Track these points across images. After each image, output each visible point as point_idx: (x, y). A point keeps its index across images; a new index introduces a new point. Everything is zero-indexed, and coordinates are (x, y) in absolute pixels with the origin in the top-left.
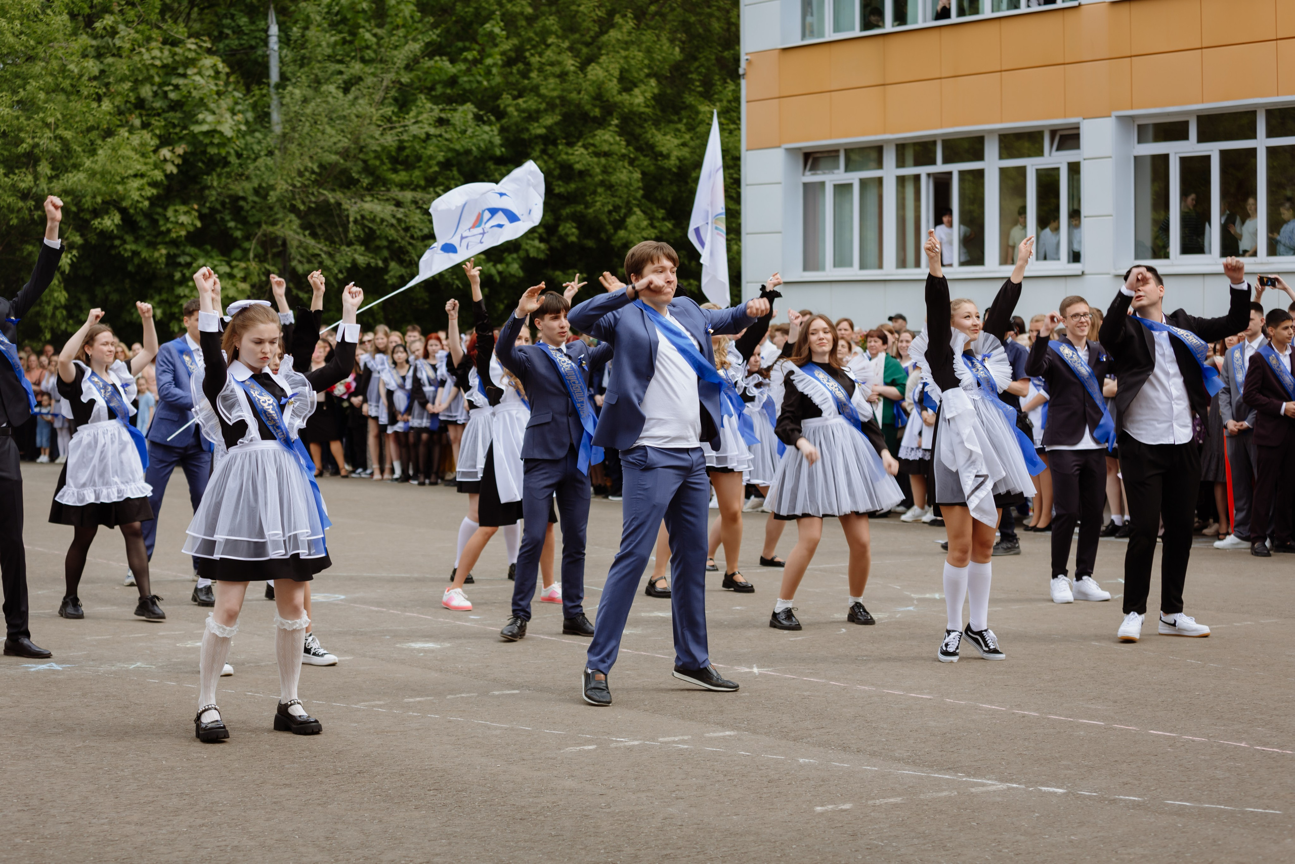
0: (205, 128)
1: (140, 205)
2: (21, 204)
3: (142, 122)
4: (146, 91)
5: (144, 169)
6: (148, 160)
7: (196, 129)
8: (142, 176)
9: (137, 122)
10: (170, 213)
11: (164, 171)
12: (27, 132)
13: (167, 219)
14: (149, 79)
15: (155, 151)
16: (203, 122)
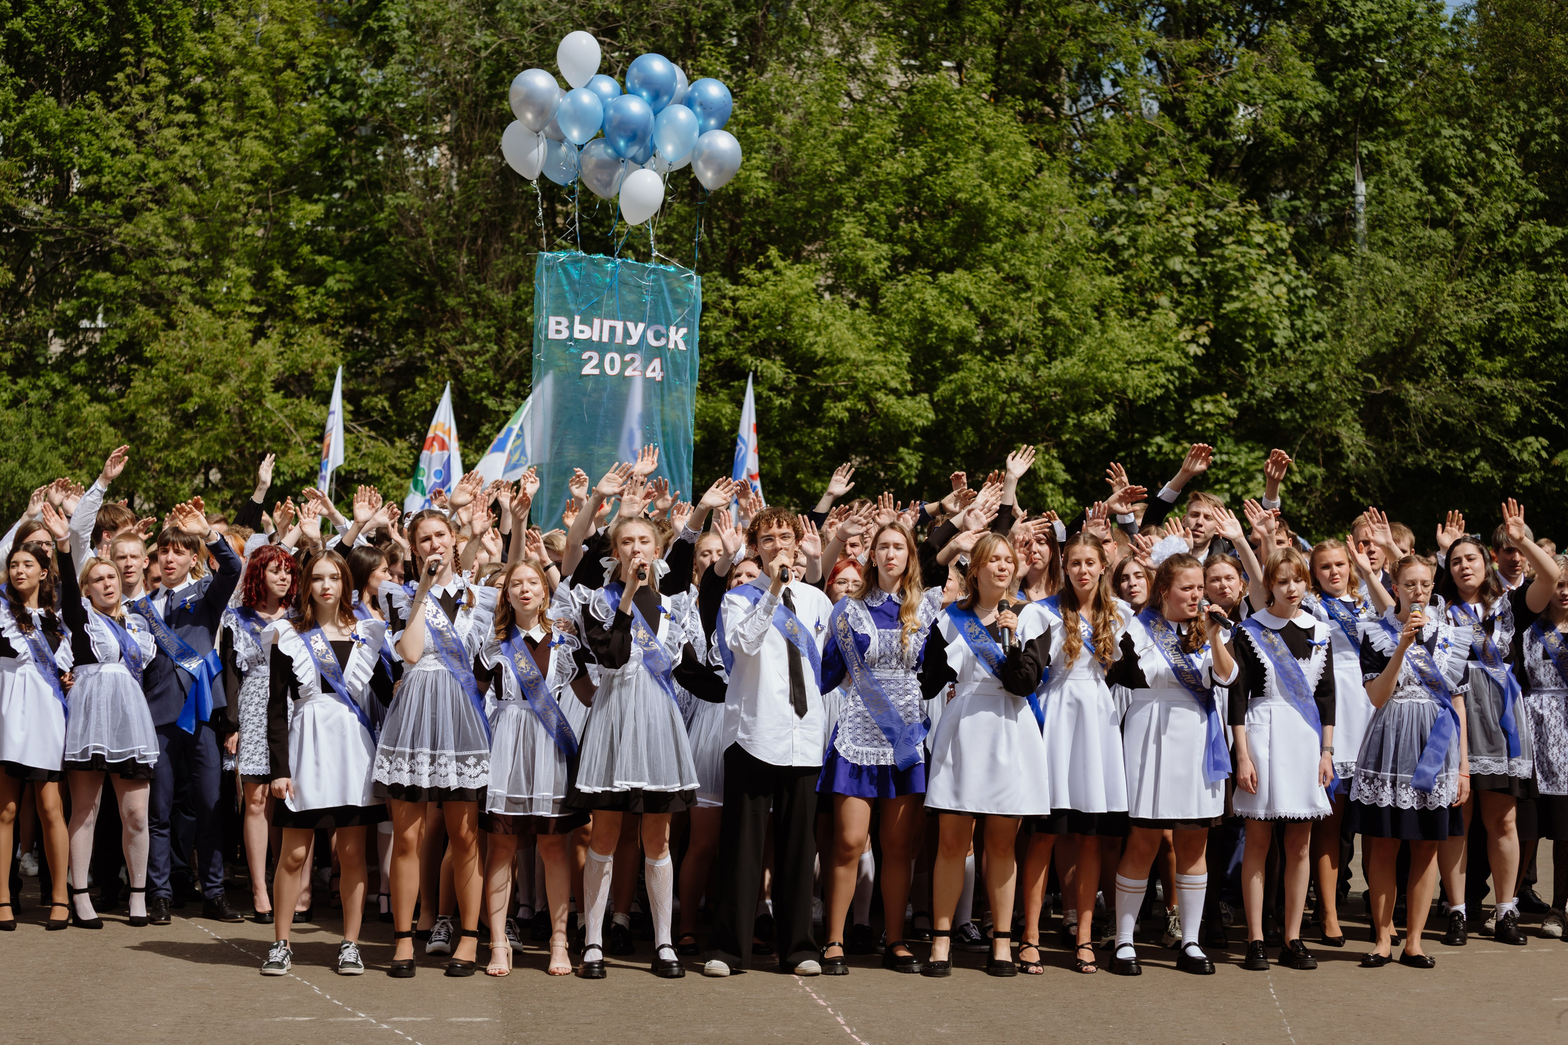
0: (1238, 305)
1: (1150, 395)
2: (1003, 397)
3: (1172, 297)
4: (1176, 263)
5: (1161, 354)
6: (1168, 345)
7: (1229, 307)
8: (1156, 362)
9: (1164, 301)
10: (1196, 405)
11: (1186, 355)
12: (1012, 314)
13: (1193, 412)
14: (1180, 251)
15: (1176, 332)
16: (1234, 299)
